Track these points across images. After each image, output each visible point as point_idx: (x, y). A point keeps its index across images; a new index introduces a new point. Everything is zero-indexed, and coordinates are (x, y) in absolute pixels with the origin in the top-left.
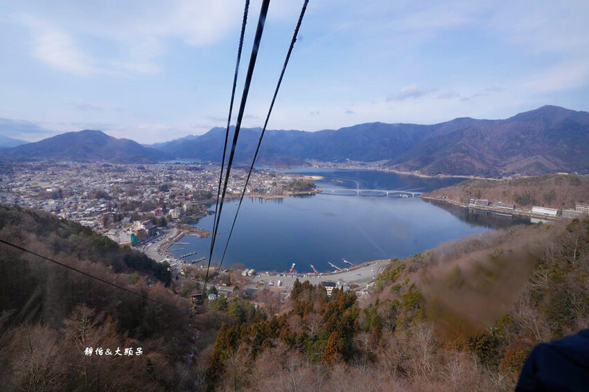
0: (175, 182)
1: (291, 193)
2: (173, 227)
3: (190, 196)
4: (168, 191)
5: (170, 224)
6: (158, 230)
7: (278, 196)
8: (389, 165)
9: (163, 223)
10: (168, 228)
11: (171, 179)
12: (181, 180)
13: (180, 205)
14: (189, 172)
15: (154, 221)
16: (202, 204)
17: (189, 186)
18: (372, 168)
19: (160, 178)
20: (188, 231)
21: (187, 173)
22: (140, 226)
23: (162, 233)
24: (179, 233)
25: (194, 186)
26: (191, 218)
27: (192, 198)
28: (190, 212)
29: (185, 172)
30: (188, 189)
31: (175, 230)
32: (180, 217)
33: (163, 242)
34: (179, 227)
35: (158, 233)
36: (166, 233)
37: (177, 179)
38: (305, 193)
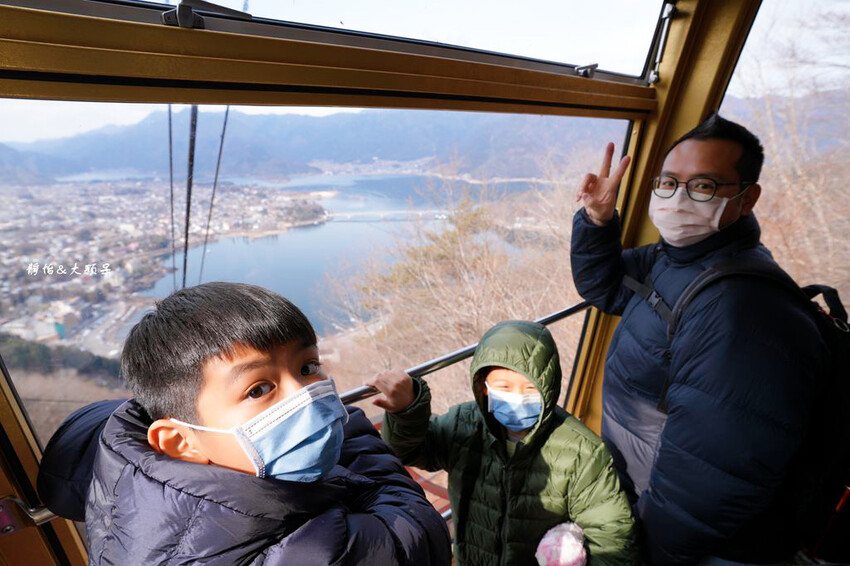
0: (100, 221)
1: (289, 225)
2: (117, 301)
3: (133, 246)
4: (92, 239)
5: (110, 296)
6: (95, 310)
7: (270, 233)
8: (433, 164)
9: (100, 297)
10: (109, 303)
11: (93, 216)
12: (110, 216)
13: (121, 265)
14: (123, 199)
15: (85, 297)
16: (155, 257)
17: (128, 227)
18: (409, 172)
19: (71, 215)
20: (141, 304)
21: (119, 202)
22: (63, 308)
23: (103, 313)
24: (128, 309)
25: (137, 226)
26: (142, 283)
27: (137, 249)
28: (140, 273)
29: (115, 199)
30: (127, 233)
31: (122, 305)
32: (125, 283)
33: (107, 326)
34: (127, 300)
35: (95, 314)
36: (109, 311)
37: (103, 216)
38: (309, 222)
